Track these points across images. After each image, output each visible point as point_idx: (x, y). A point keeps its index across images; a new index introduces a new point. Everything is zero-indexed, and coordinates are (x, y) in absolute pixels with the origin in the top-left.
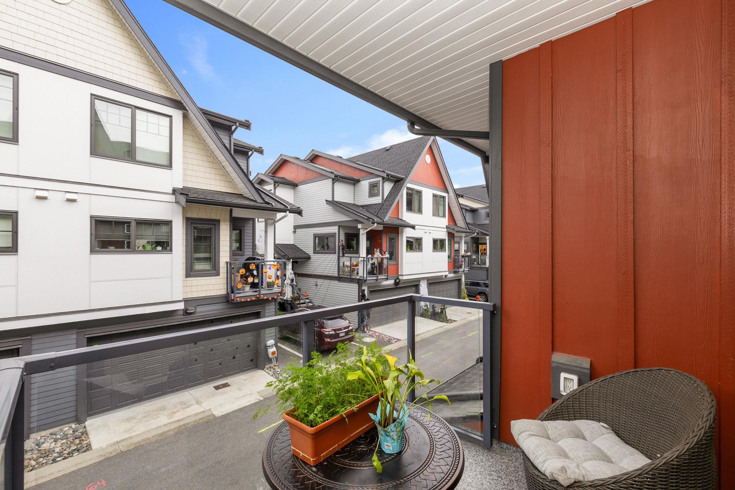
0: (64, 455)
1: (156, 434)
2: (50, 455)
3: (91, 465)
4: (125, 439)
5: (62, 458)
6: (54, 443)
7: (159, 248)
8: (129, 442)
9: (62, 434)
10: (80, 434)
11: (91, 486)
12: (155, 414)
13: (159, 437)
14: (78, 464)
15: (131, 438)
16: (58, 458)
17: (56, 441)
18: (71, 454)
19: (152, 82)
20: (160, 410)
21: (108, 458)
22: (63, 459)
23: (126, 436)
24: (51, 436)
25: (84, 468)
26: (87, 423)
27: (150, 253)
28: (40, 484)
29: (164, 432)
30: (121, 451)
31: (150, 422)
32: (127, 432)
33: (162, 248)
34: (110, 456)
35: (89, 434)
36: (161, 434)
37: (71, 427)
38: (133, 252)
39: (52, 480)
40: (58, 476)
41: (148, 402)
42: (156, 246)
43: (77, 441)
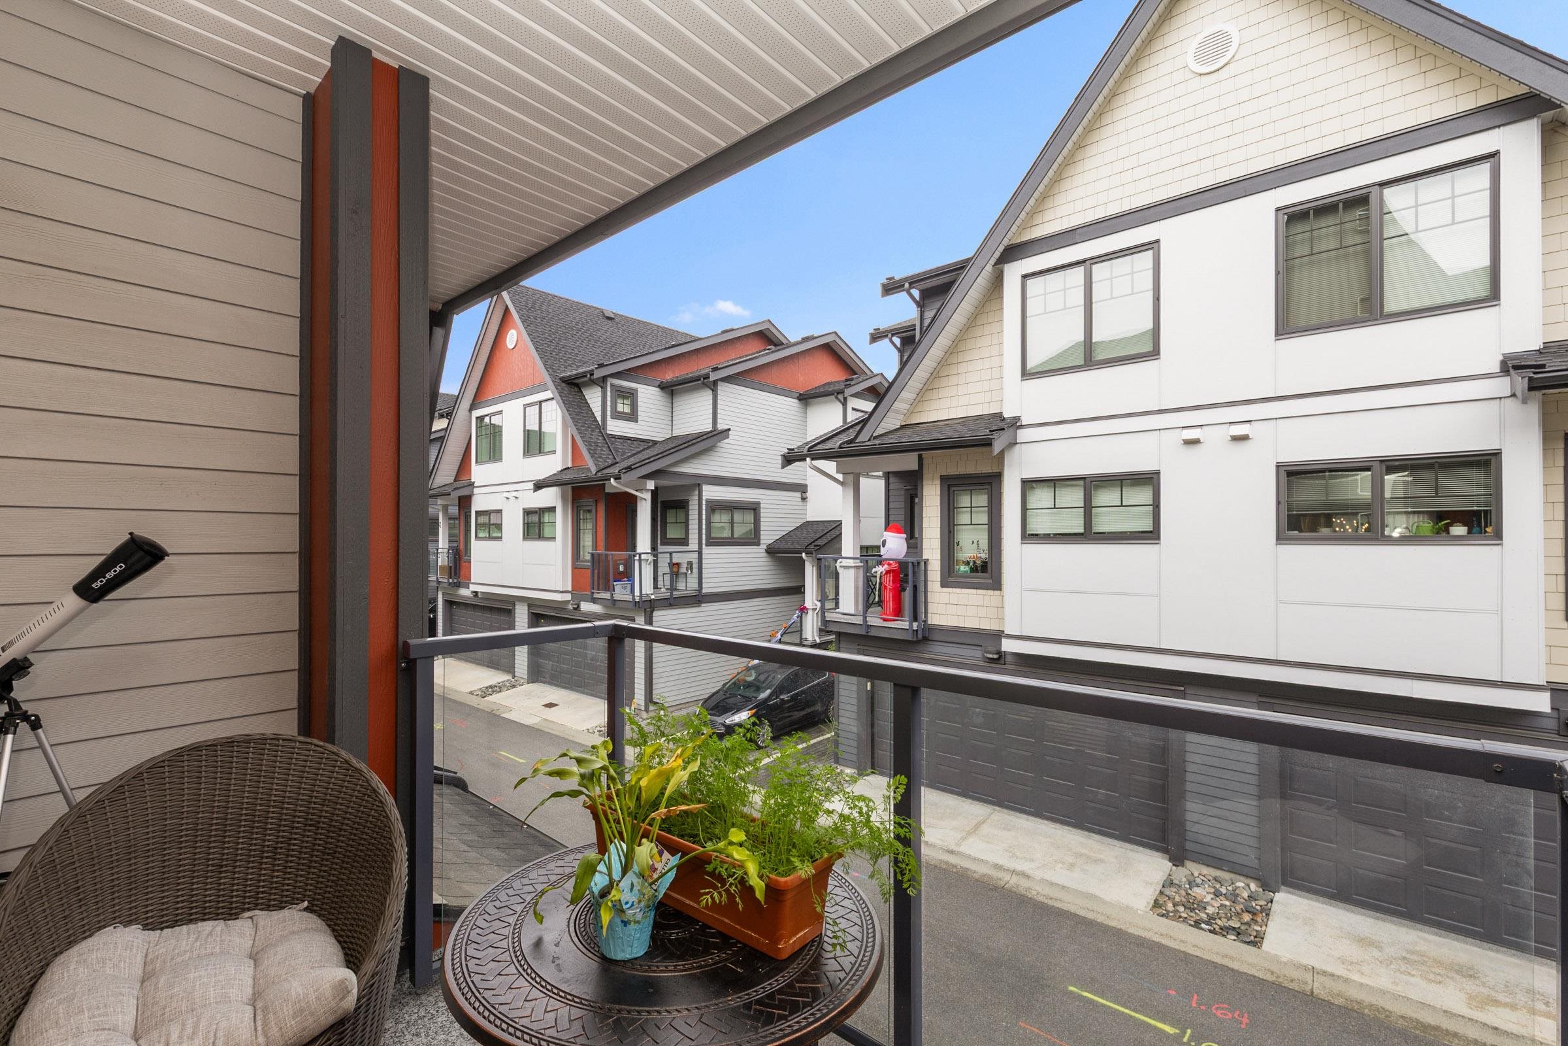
0: (1215, 926)
1: (1414, 1015)
2: (1197, 911)
3: (1245, 973)
4: (1333, 975)
5: (1209, 927)
6: (1212, 896)
7: (1459, 530)
8: (1339, 987)
9: (1230, 888)
10: (1258, 908)
11: (1223, 1009)
12: (1437, 971)
13: (1415, 1028)
14: (1226, 956)
15: (1346, 980)
16: (1204, 923)
17: (1217, 894)
18: (1225, 931)
19: (1430, 96)
20: (1457, 972)
21: (1279, 985)
22: (1210, 931)
23: (1340, 970)
24: (1214, 881)
25: (1232, 970)
26: (1279, 897)
27: (1427, 543)
28: (1163, 945)
29: (1437, 1028)
30: (1312, 992)
31: (1412, 980)
32: (1343, 963)
33: (1469, 532)
34: (1286, 985)
35: (1271, 918)
36: (1426, 1027)
37: (1249, 886)
38: (1377, 539)
39: (1180, 951)
40: (1190, 952)
41: (1436, 934)
42: (1451, 524)
43: (1247, 917)
